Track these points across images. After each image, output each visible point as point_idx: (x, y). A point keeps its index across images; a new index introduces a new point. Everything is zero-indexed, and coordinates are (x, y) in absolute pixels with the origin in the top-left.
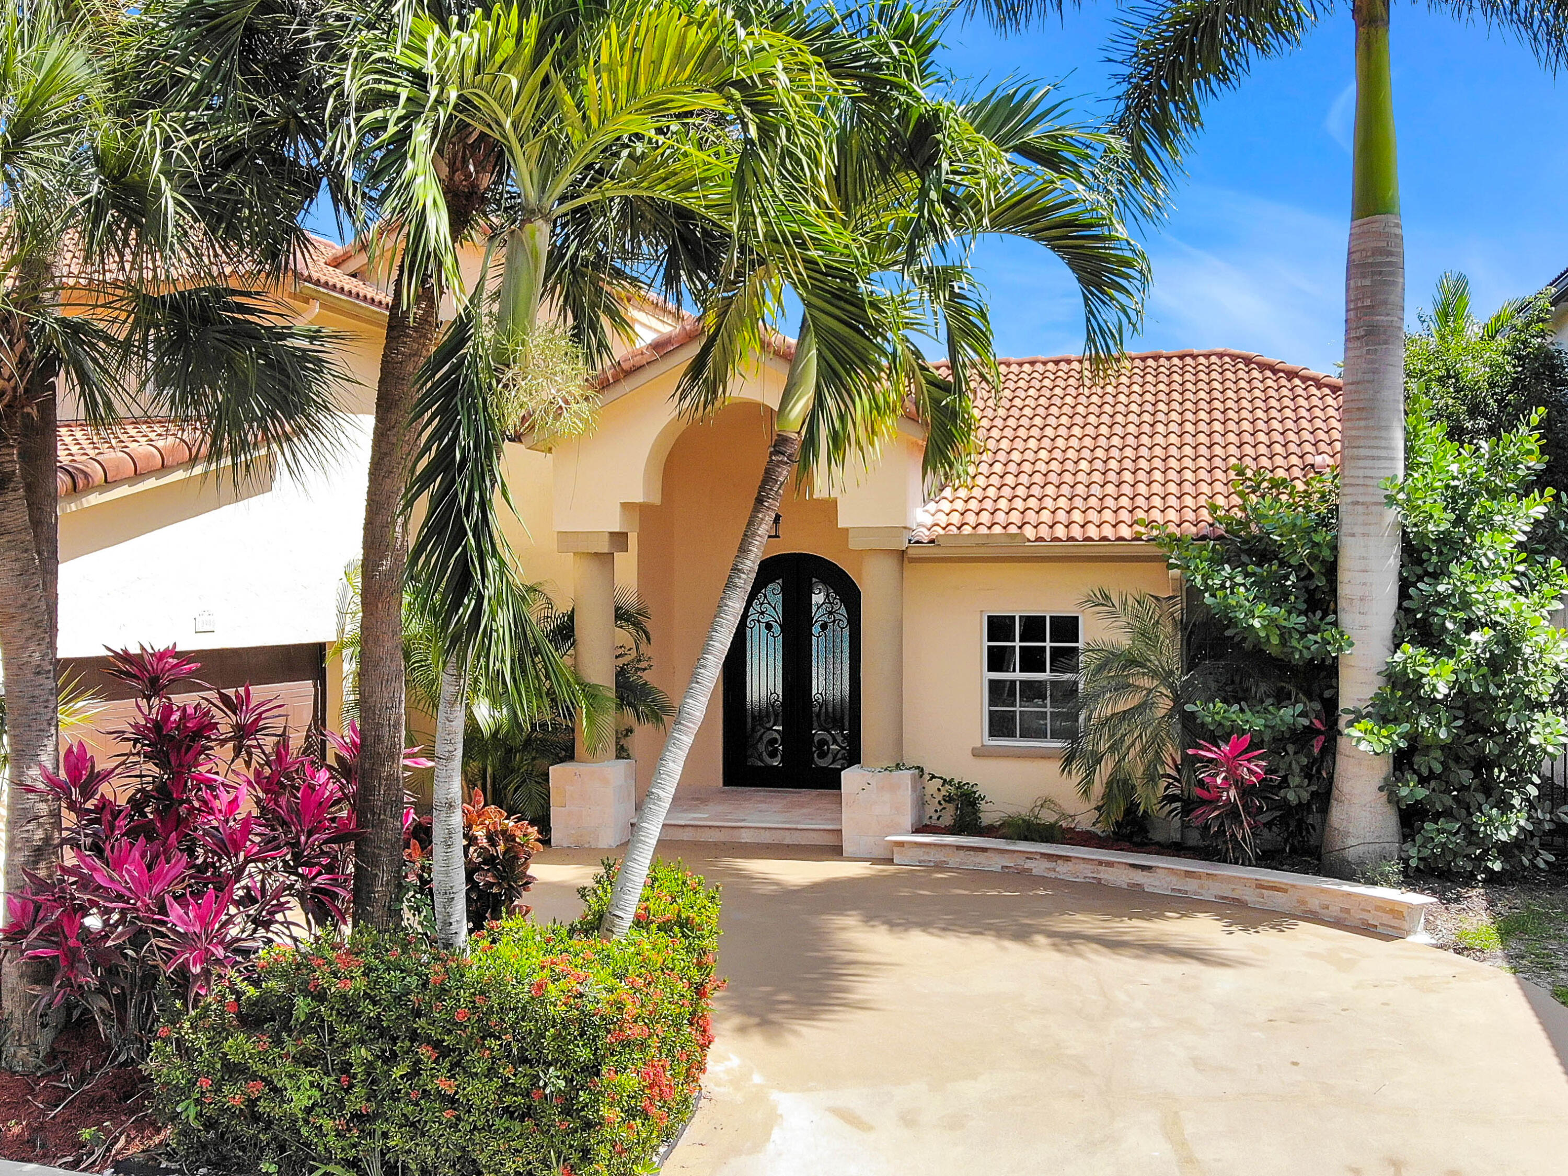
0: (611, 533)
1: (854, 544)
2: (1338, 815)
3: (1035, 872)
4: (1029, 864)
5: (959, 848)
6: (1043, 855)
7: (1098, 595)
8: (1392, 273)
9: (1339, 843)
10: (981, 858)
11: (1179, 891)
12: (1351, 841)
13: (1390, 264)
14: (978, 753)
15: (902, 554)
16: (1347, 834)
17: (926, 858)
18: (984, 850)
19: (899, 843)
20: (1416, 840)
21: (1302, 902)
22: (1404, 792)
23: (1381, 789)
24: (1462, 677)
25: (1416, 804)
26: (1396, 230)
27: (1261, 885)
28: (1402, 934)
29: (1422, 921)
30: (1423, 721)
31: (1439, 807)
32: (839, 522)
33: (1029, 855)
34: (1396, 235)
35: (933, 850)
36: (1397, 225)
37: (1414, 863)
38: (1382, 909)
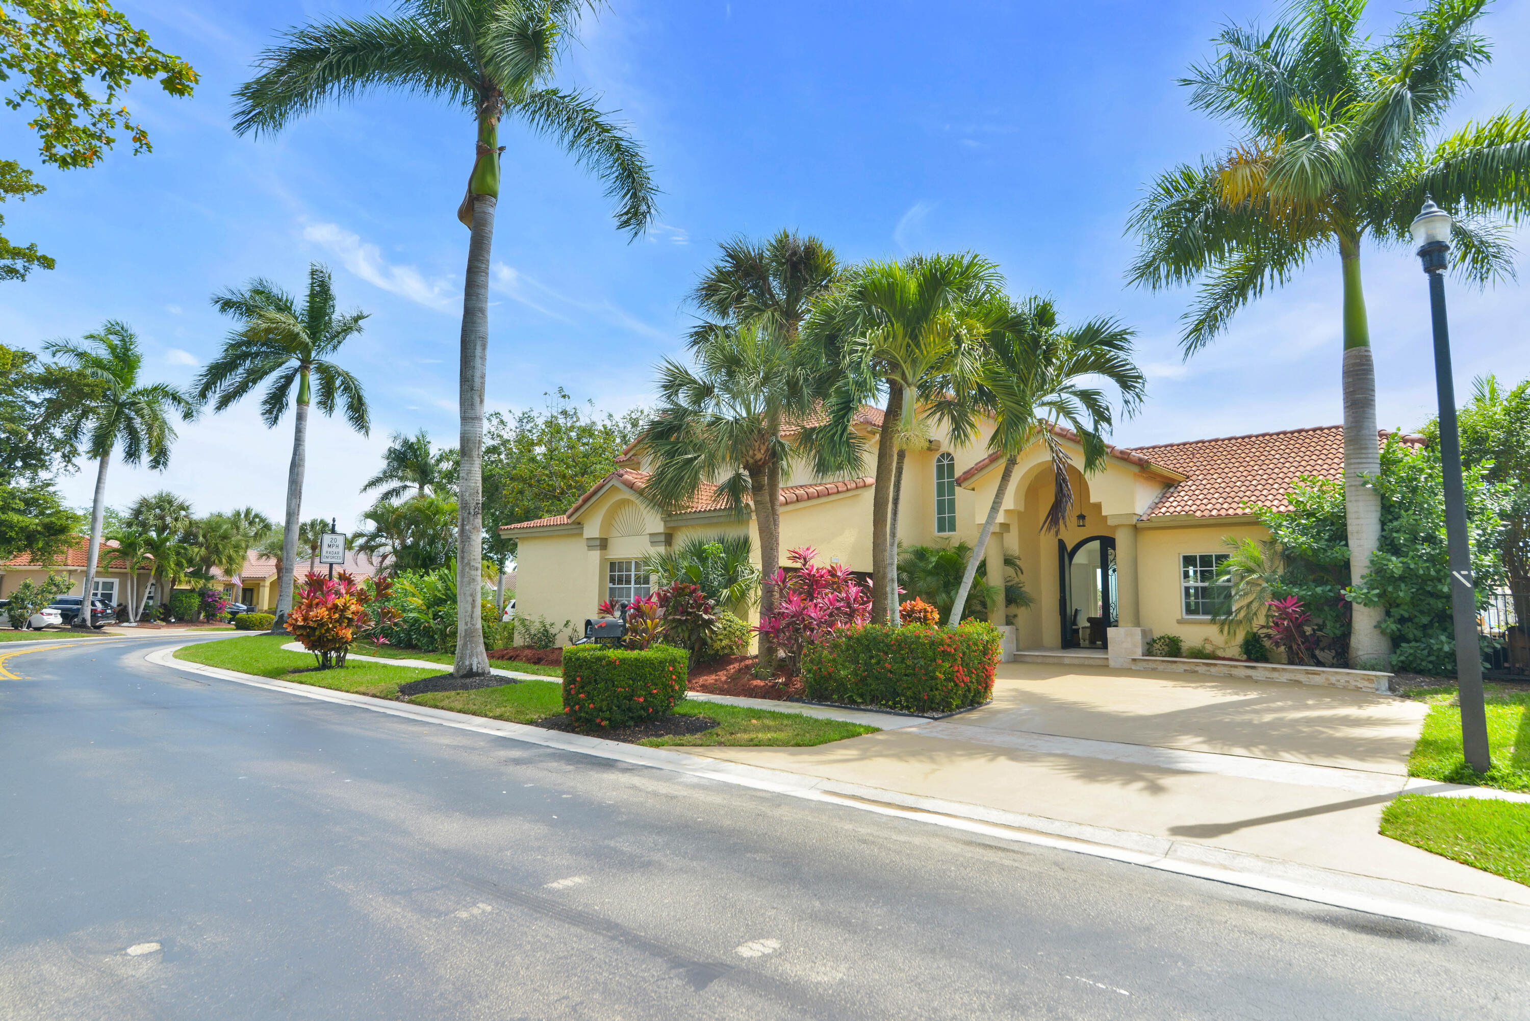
0: (1001, 524)
1: (1110, 522)
2: (1354, 641)
4: (1197, 668)
5: (1163, 661)
6: (1204, 664)
9: (1355, 654)
10: (1174, 666)
12: (1360, 653)
14: (1179, 622)
15: (1135, 527)
16: (1358, 649)
17: (1148, 666)
19: (1134, 660)
20: (1398, 652)
21: (1327, 679)
22: (1384, 626)
23: (1375, 627)
24: (1412, 566)
25: (1398, 633)
26: (1366, 354)
27: (1308, 673)
28: (1373, 690)
29: (1387, 685)
30: (1390, 589)
31: (1411, 636)
32: (1104, 514)
33: (1197, 664)
34: (1367, 356)
35: (1150, 663)
36: (1367, 351)
37: (1394, 663)
38: (1364, 679)
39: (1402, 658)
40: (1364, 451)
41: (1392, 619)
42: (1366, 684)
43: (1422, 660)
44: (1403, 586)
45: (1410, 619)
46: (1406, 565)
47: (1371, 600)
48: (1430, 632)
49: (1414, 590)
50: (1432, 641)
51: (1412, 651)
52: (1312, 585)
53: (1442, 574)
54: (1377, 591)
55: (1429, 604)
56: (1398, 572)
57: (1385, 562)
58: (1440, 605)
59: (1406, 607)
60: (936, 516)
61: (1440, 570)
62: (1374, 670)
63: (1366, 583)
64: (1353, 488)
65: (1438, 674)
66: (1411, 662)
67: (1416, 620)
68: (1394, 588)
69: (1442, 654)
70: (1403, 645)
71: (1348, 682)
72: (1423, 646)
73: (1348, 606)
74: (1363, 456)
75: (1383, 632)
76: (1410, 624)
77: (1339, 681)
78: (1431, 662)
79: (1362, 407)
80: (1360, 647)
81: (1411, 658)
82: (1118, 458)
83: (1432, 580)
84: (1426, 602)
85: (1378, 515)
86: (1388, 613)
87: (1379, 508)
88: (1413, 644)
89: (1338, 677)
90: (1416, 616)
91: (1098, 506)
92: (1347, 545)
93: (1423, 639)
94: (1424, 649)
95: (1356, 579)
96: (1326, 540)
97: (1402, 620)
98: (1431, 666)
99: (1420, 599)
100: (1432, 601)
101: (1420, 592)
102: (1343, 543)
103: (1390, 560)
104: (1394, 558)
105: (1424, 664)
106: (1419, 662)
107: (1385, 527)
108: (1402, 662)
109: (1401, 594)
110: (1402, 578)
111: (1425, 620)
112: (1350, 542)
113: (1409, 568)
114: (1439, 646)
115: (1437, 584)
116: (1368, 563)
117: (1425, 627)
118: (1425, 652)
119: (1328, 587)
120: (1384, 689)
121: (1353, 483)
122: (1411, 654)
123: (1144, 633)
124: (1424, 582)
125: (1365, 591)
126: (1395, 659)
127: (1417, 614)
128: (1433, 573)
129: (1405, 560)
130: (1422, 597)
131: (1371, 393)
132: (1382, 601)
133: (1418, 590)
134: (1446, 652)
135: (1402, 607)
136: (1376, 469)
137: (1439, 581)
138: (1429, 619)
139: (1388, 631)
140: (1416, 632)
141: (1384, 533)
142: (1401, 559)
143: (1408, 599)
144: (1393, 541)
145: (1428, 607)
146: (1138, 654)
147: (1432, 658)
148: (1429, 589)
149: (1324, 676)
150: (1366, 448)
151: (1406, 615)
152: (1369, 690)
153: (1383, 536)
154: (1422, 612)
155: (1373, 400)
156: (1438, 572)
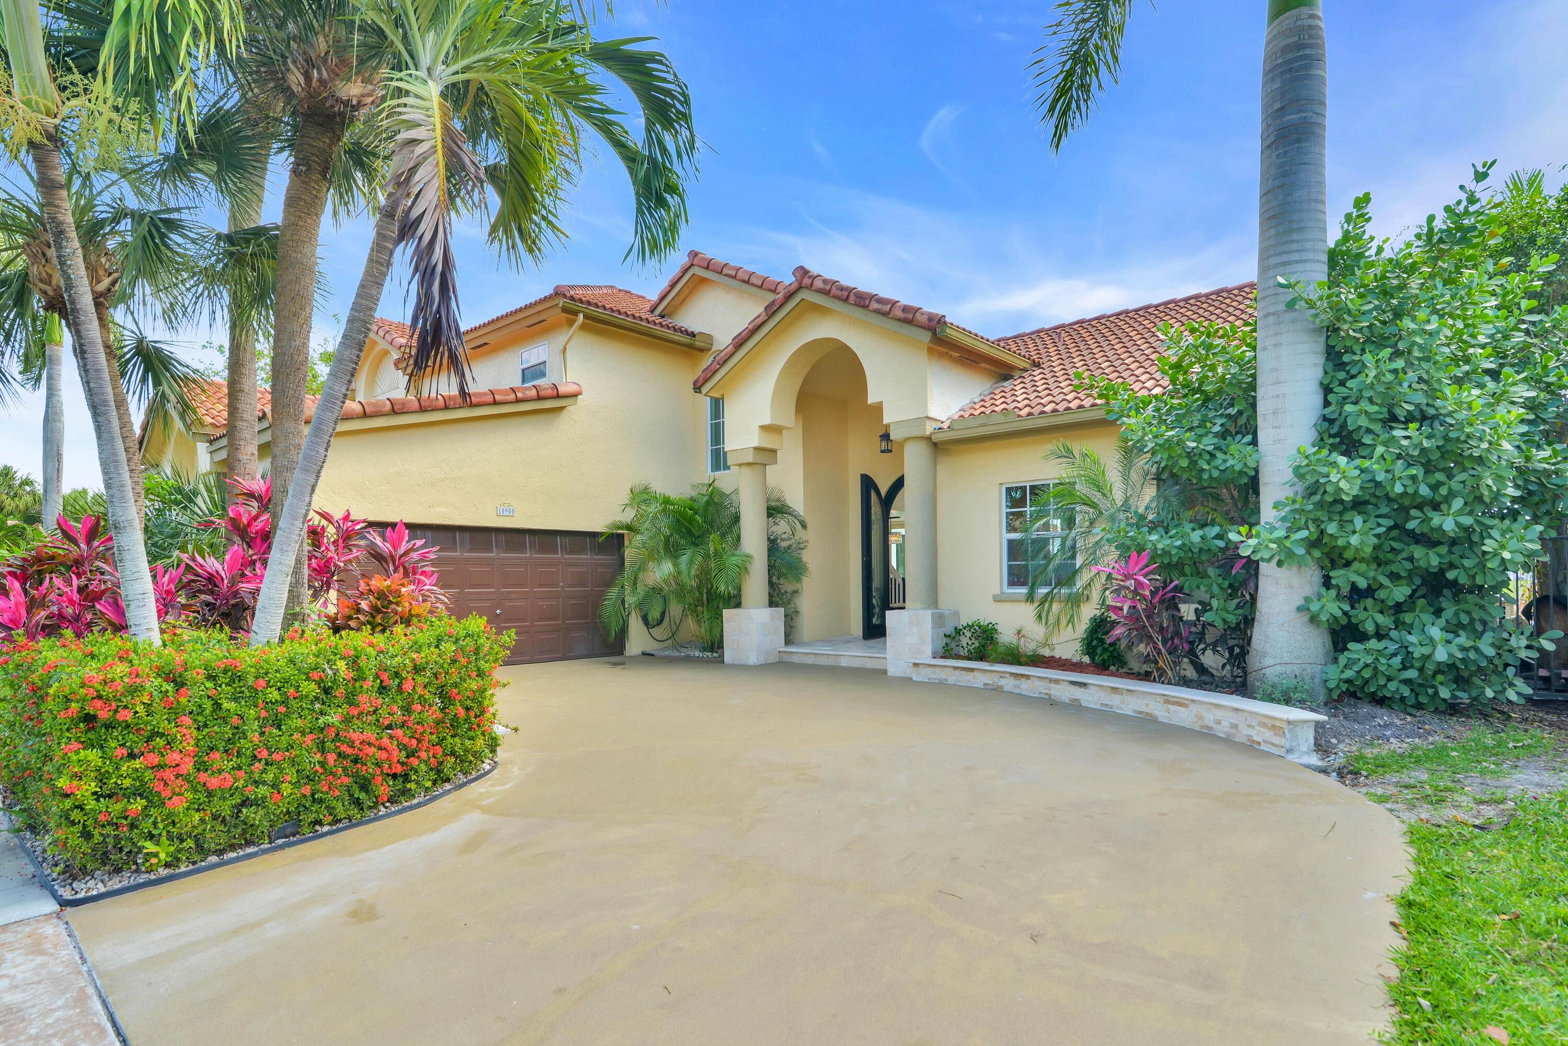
0: (755, 448)
1: (895, 434)
2: (1258, 634)
3: (1005, 689)
4: (1003, 682)
5: (955, 668)
6: (1011, 674)
7: (1062, 449)
8: (1308, 67)
9: (1257, 664)
10: (970, 676)
11: (1107, 705)
12: (1268, 661)
13: (1309, 57)
14: (998, 599)
16: (1264, 654)
17: (933, 676)
18: (972, 670)
19: (916, 665)
20: (1342, 659)
21: (1200, 717)
22: (1315, 607)
23: (1299, 609)
24: (1381, 477)
25: (1344, 621)
26: (1311, 22)
27: (1168, 700)
28: (1282, 752)
29: (1312, 741)
30: (1332, 529)
31: (1370, 627)
32: (885, 422)
33: (1002, 675)
34: (1311, 27)
35: (938, 670)
36: (1312, 16)
37: (1332, 684)
38: (1264, 725)
39: (1349, 674)
40: (1295, 237)
41: (1333, 593)
42: (1268, 735)
43: (1389, 679)
44: (1358, 521)
45: (1370, 592)
46: (1366, 477)
47: (1290, 554)
48: (1408, 618)
49: (1381, 530)
50: (1412, 639)
51: (1369, 660)
52: (1188, 527)
53: (1443, 491)
54: (1304, 534)
55: (1411, 559)
56: (1350, 489)
57: (1324, 470)
58: (1435, 561)
59: (1363, 567)
60: (710, 448)
61: (1439, 484)
62: (1288, 702)
63: (1283, 519)
64: (1271, 319)
65: (1419, 706)
66: (1366, 682)
67: (1381, 594)
68: (1341, 527)
69: (1430, 667)
70: (1352, 646)
71: (1234, 726)
72: (1393, 647)
73: (1252, 566)
74: (1295, 246)
75: (1314, 620)
76: (1369, 602)
77: (1219, 723)
78: (1406, 682)
79: (1298, 140)
80: (1269, 650)
81: (1367, 674)
82: (899, 320)
83: (1419, 507)
84: (1404, 555)
85: (1319, 373)
86: (1327, 583)
87: (1321, 360)
88: (1373, 644)
89: (1219, 714)
90: (1381, 586)
91: (878, 409)
92: (1254, 442)
93: (1393, 634)
94: (1394, 655)
95: (1268, 514)
96: (1216, 435)
97: (1356, 595)
98: (1406, 691)
99: (1393, 549)
100: (1418, 552)
101: (1395, 533)
102: (1249, 438)
103: (1334, 464)
104: (1342, 460)
105: (1392, 686)
106: (1382, 681)
107: (1331, 398)
108: (1349, 681)
109: (1354, 540)
110: (1358, 504)
111: (1400, 593)
112: (1263, 436)
113: (1373, 480)
114: (1426, 651)
115: (1431, 514)
116: (1289, 475)
117: (1398, 608)
118: (1397, 661)
119: (1216, 530)
120: (1304, 748)
121: (1271, 310)
122: (1367, 666)
123: (939, 620)
124: (1404, 511)
125: (1281, 533)
126: (1334, 674)
127: (1385, 581)
128: (1424, 490)
129: (1366, 463)
130: (1395, 545)
131: (1317, 109)
132: (1317, 554)
133: (1390, 529)
134: (1439, 663)
135: (1356, 565)
136: (1320, 272)
137: (1436, 507)
138: (1407, 591)
139: (1324, 618)
140: (1380, 619)
141: (1327, 411)
142: (1358, 462)
143: (1368, 550)
144: (1344, 425)
145: (1408, 565)
146: (926, 656)
147: (1412, 674)
148: (1411, 525)
149: (1194, 709)
150: (1300, 230)
151: (1362, 584)
152: (1274, 750)
153: (1325, 418)
154: (1394, 577)
155: (1322, 126)
156: (1435, 487)
